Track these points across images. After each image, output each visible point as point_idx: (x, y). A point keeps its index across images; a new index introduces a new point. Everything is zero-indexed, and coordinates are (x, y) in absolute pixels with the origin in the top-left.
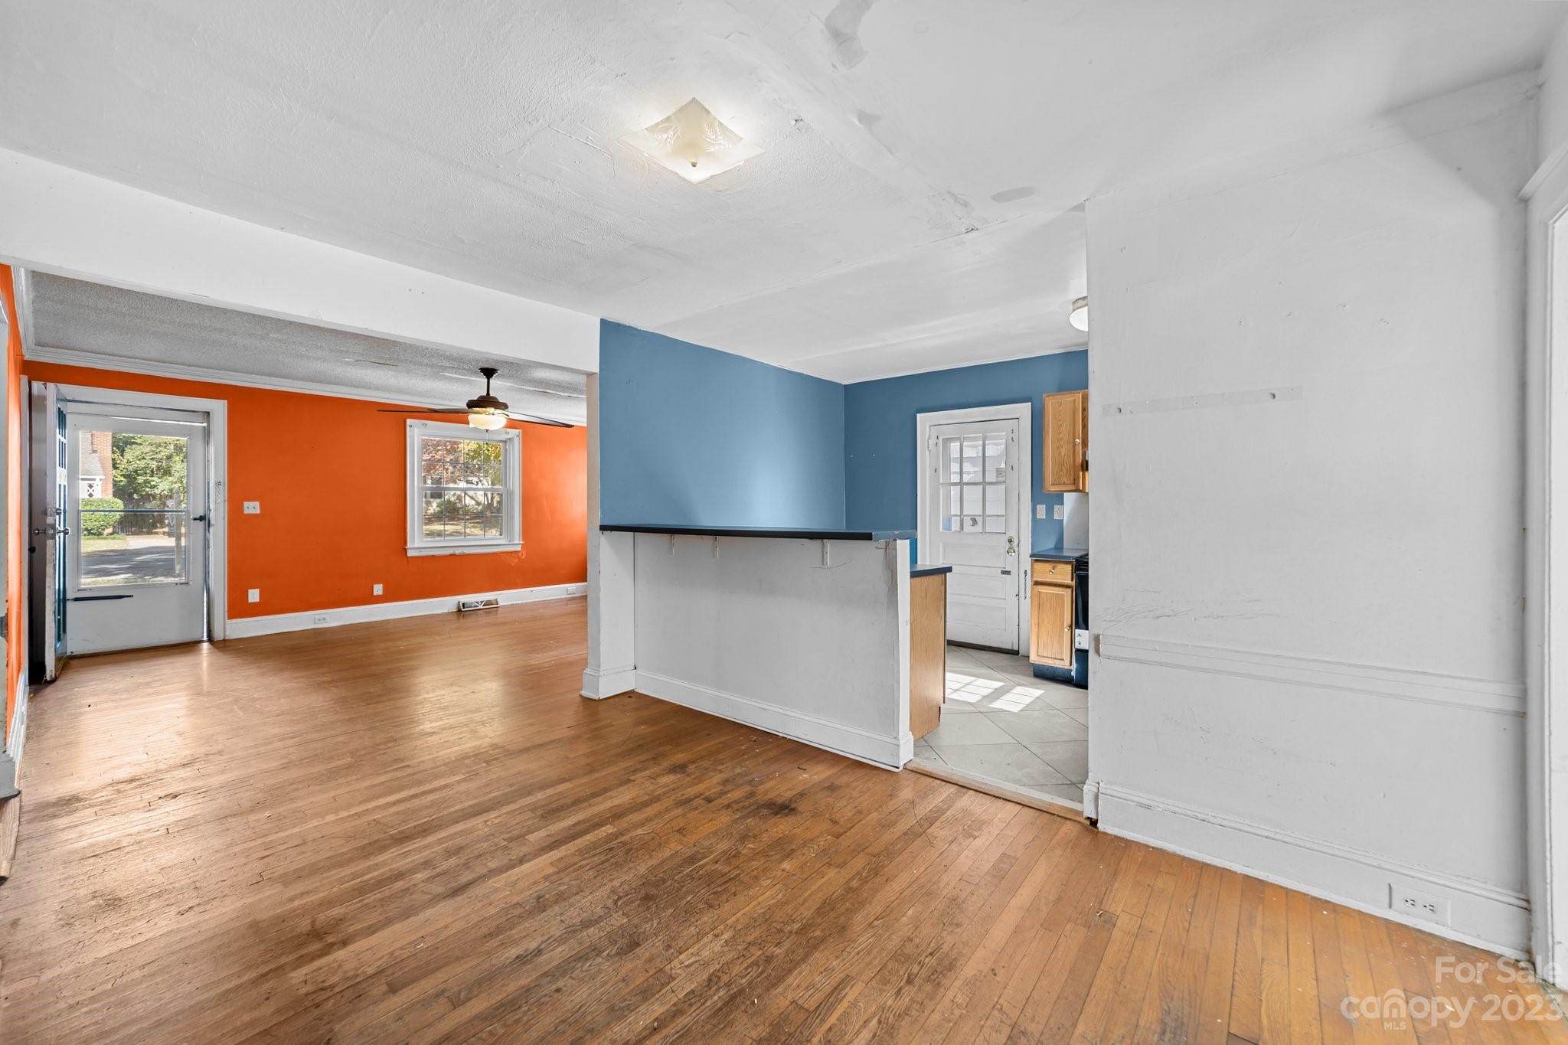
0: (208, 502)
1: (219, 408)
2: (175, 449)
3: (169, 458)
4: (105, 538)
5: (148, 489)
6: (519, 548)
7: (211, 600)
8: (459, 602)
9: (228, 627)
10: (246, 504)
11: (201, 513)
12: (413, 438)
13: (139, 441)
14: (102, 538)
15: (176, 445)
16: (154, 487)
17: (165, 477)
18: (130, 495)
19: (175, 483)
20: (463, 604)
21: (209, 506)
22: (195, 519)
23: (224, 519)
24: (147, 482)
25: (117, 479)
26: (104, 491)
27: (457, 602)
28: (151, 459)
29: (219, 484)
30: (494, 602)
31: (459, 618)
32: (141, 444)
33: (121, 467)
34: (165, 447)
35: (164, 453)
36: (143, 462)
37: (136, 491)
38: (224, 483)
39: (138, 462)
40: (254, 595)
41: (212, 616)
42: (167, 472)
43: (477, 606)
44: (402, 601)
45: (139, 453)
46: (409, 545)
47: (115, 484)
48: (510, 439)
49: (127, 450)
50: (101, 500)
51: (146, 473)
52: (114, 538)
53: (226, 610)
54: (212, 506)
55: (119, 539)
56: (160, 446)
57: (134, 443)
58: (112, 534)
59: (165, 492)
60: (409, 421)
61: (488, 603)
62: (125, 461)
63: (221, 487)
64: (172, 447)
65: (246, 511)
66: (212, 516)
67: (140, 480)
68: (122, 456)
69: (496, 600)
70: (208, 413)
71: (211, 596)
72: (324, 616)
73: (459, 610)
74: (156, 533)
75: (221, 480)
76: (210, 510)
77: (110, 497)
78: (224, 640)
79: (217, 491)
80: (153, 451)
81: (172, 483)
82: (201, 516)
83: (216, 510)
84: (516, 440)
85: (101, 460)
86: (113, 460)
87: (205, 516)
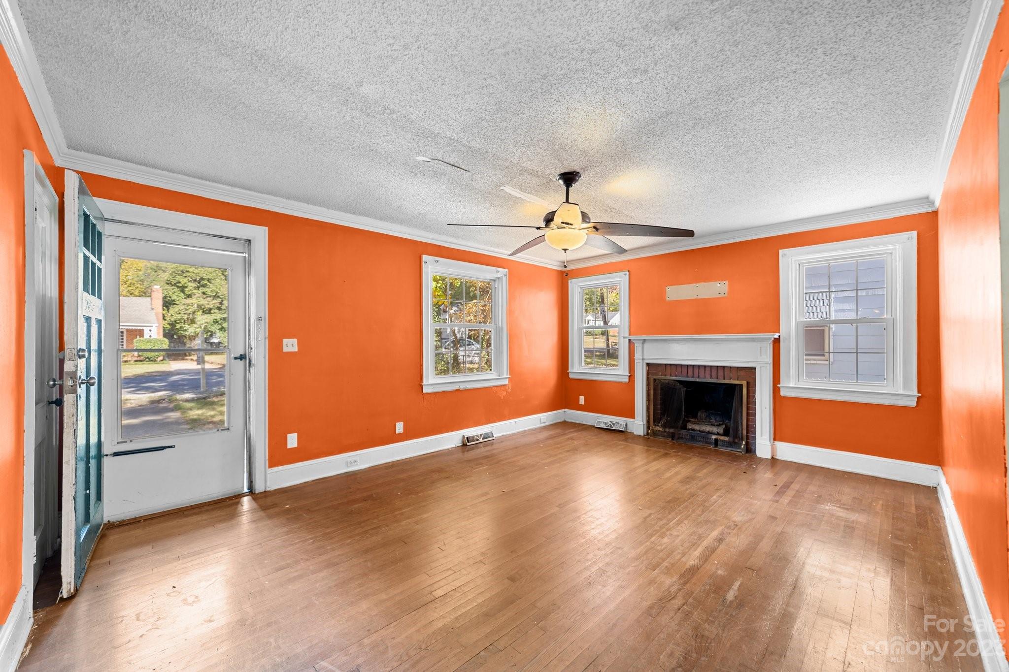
0: (249, 339)
1: (259, 234)
2: (198, 307)
3: (194, 312)
4: (158, 363)
5: (182, 332)
6: (506, 382)
7: (252, 449)
8: (463, 436)
9: (268, 476)
10: (285, 341)
11: (240, 352)
12: (427, 273)
13: (177, 302)
14: (156, 363)
15: (198, 305)
16: (186, 330)
17: (192, 325)
18: (172, 336)
19: (198, 328)
20: (467, 438)
21: (249, 344)
22: (236, 358)
23: (265, 357)
24: (181, 327)
25: (165, 326)
26: (158, 334)
27: (462, 436)
28: (185, 314)
29: (260, 319)
30: (490, 435)
31: (463, 452)
32: (178, 305)
33: (168, 319)
34: (192, 306)
35: (192, 309)
36: (180, 315)
37: (176, 333)
38: (265, 319)
39: (177, 315)
40: (292, 441)
41: (253, 466)
42: (193, 321)
43: (478, 440)
44: (419, 437)
45: (177, 310)
46: (425, 382)
47: (164, 329)
48: (499, 278)
49: (171, 308)
50: (156, 339)
51: (181, 322)
52: (163, 363)
53: (267, 458)
54: (253, 344)
55: (166, 363)
56: (190, 305)
57: (174, 304)
58: (162, 361)
59: (192, 334)
60: (425, 258)
61: (486, 436)
62: (170, 315)
63: (262, 322)
64: (195, 306)
65: (285, 349)
66: (253, 354)
67: (178, 326)
68: (168, 312)
69: (491, 432)
70: (249, 241)
71: (252, 444)
72: (355, 459)
73: (464, 445)
74: (187, 359)
75: (262, 315)
76: (251, 349)
77: (161, 337)
78: (265, 491)
79: (258, 327)
80: (185, 309)
81: (196, 328)
82: (241, 355)
83: (257, 347)
84: (504, 278)
85: (156, 314)
86: (163, 314)
87: (245, 354)
